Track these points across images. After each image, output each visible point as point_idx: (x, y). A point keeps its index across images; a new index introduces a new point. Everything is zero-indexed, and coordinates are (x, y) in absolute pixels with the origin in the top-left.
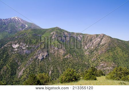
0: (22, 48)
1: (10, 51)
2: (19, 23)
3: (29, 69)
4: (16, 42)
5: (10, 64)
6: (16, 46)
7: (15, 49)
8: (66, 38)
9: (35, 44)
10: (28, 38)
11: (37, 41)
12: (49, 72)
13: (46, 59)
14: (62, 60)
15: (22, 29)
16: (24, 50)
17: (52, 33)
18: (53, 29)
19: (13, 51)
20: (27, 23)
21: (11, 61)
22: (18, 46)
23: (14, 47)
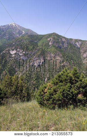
0: (19, 54)
1: (8, 57)
2: (16, 30)
3: (25, 75)
4: (13, 48)
5: (8, 70)
6: (13, 52)
7: (12, 55)
8: (63, 44)
9: (31, 50)
10: (24, 44)
11: (33, 48)
12: (45, 79)
13: (43, 65)
14: (59, 68)
15: (19, 35)
16: (21, 56)
17: (49, 39)
18: (50, 35)
19: (11, 57)
20: (24, 29)
21: (9, 67)
22: (15, 52)
23: (11, 53)
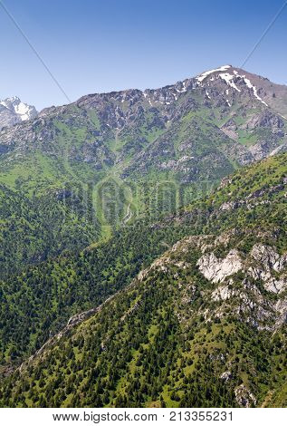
0: (259, 283)
1: (186, 300)
2: (244, 111)
4: (223, 239)
5: (181, 394)
6: (219, 270)
7: (213, 287)
15: (266, 148)
19: (204, 305)
21: (188, 371)
22: (237, 266)
23: (208, 274)
